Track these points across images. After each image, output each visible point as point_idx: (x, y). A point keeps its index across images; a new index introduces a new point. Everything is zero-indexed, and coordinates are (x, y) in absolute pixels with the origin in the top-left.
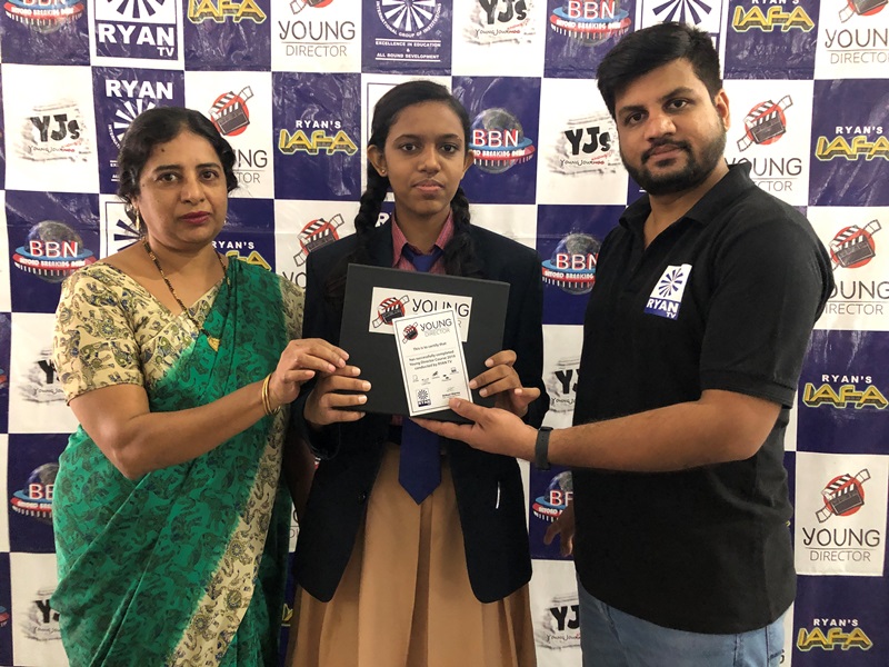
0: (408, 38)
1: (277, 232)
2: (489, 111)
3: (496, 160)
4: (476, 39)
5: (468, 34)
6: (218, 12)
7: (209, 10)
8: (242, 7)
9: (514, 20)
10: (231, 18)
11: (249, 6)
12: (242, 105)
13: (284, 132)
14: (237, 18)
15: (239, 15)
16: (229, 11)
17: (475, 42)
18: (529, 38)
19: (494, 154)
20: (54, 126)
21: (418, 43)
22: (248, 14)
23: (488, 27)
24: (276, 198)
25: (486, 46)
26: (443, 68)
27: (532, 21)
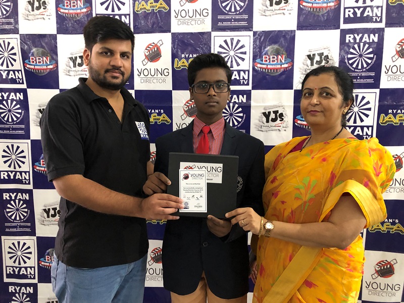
0: (233, 15)
1: (173, 105)
2: (271, 47)
3: (274, 69)
4: (264, 14)
5: (261, 12)
6: (148, 7)
7: (144, 7)
8: (158, 5)
9: (283, 4)
10: (154, 10)
11: (161, 4)
12: (158, 48)
13: (176, 60)
14: (156, 10)
15: (157, 8)
16: (153, 6)
17: (264, 15)
18: (290, 12)
19: (273, 67)
20: (79, 61)
21: (237, 17)
22: (161, 7)
23: (270, 8)
24: (173, 90)
25: (269, 17)
26: (249, 27)
27: (291, 4)
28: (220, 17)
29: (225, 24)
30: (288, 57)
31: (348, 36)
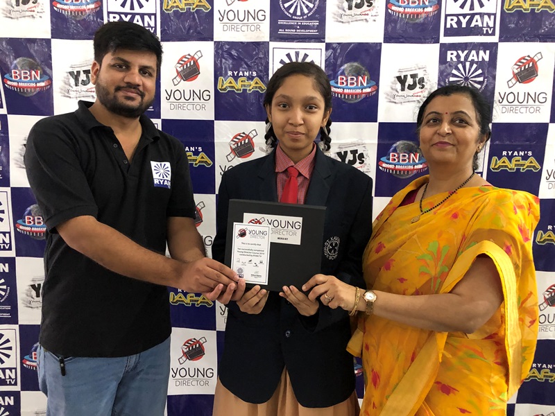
1: (216, 141)
2: (349, 64)
3: (352, 94)
4: (341, 20)
5: (336, 17)
6: (182, 6)
8: (196, 2)
9: (365, 8)
10: (189, 9)
11: (200, 1)
12: (196, 62)
13: (221, 78)
14: (193, 9)
15: (194, 7)
16: (189, 4)
17: (340, 22)
18: (374, 18)
19: (351, 91)
20: (83, 77)
21: (304, 23)
22: (200, 6)
23: (348, 12)
24: (215, 120)
25: (347, 24)
26: (320, 38)
27: (376, 7)
28: (281, 22)
29: (288, 32)
30: (371, 79)
31: (449, 53)
